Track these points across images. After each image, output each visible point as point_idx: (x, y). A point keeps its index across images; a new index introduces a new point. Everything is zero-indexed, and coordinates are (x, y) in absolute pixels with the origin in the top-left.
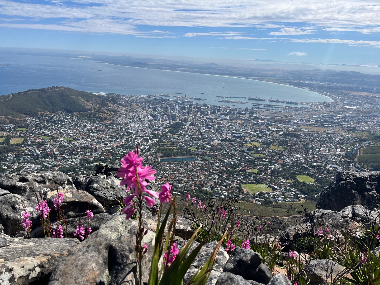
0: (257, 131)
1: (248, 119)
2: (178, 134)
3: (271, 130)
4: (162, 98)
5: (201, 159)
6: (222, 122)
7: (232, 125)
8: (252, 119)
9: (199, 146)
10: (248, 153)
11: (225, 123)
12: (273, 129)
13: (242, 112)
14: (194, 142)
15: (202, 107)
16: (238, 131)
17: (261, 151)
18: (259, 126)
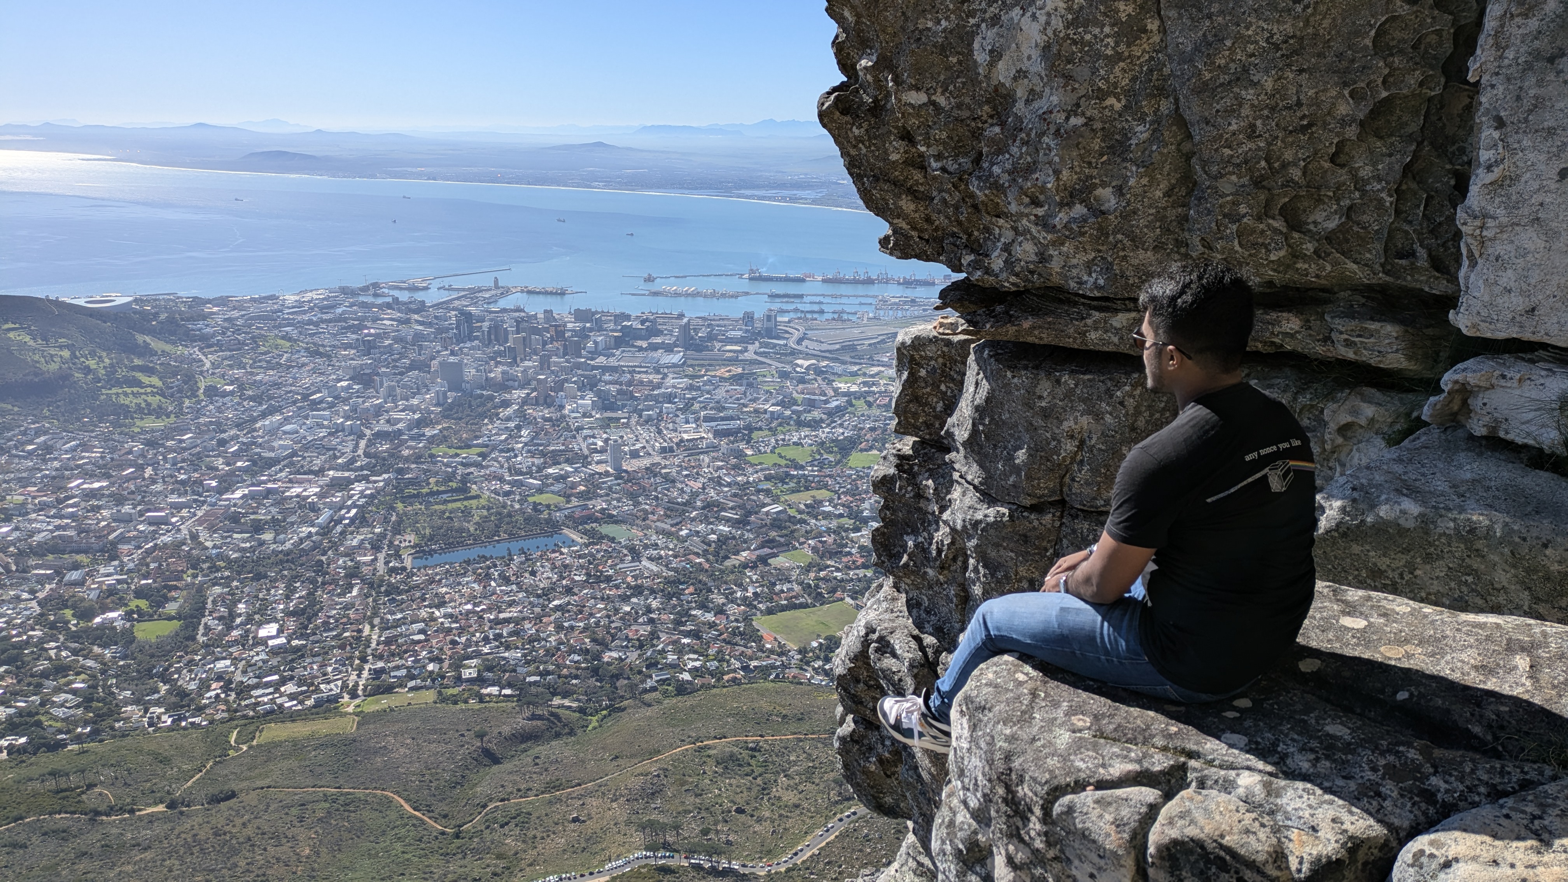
0: (795, 403)
1: (756, 357)
2: (477, 446)
3: (845, 394)
4: (396, 300)
5: (585, 540)
6: (656, 378)
7: (698, 388)
8: (771, 358)
9: (574, 486)
10: (768, 492)
11: (670, 381)
12: (854, 388)
13: (732, 334)
14: (550, 471)
15: (570, 326)
16: (724, 408)
17: (814, 476)
18: (802, 381)
